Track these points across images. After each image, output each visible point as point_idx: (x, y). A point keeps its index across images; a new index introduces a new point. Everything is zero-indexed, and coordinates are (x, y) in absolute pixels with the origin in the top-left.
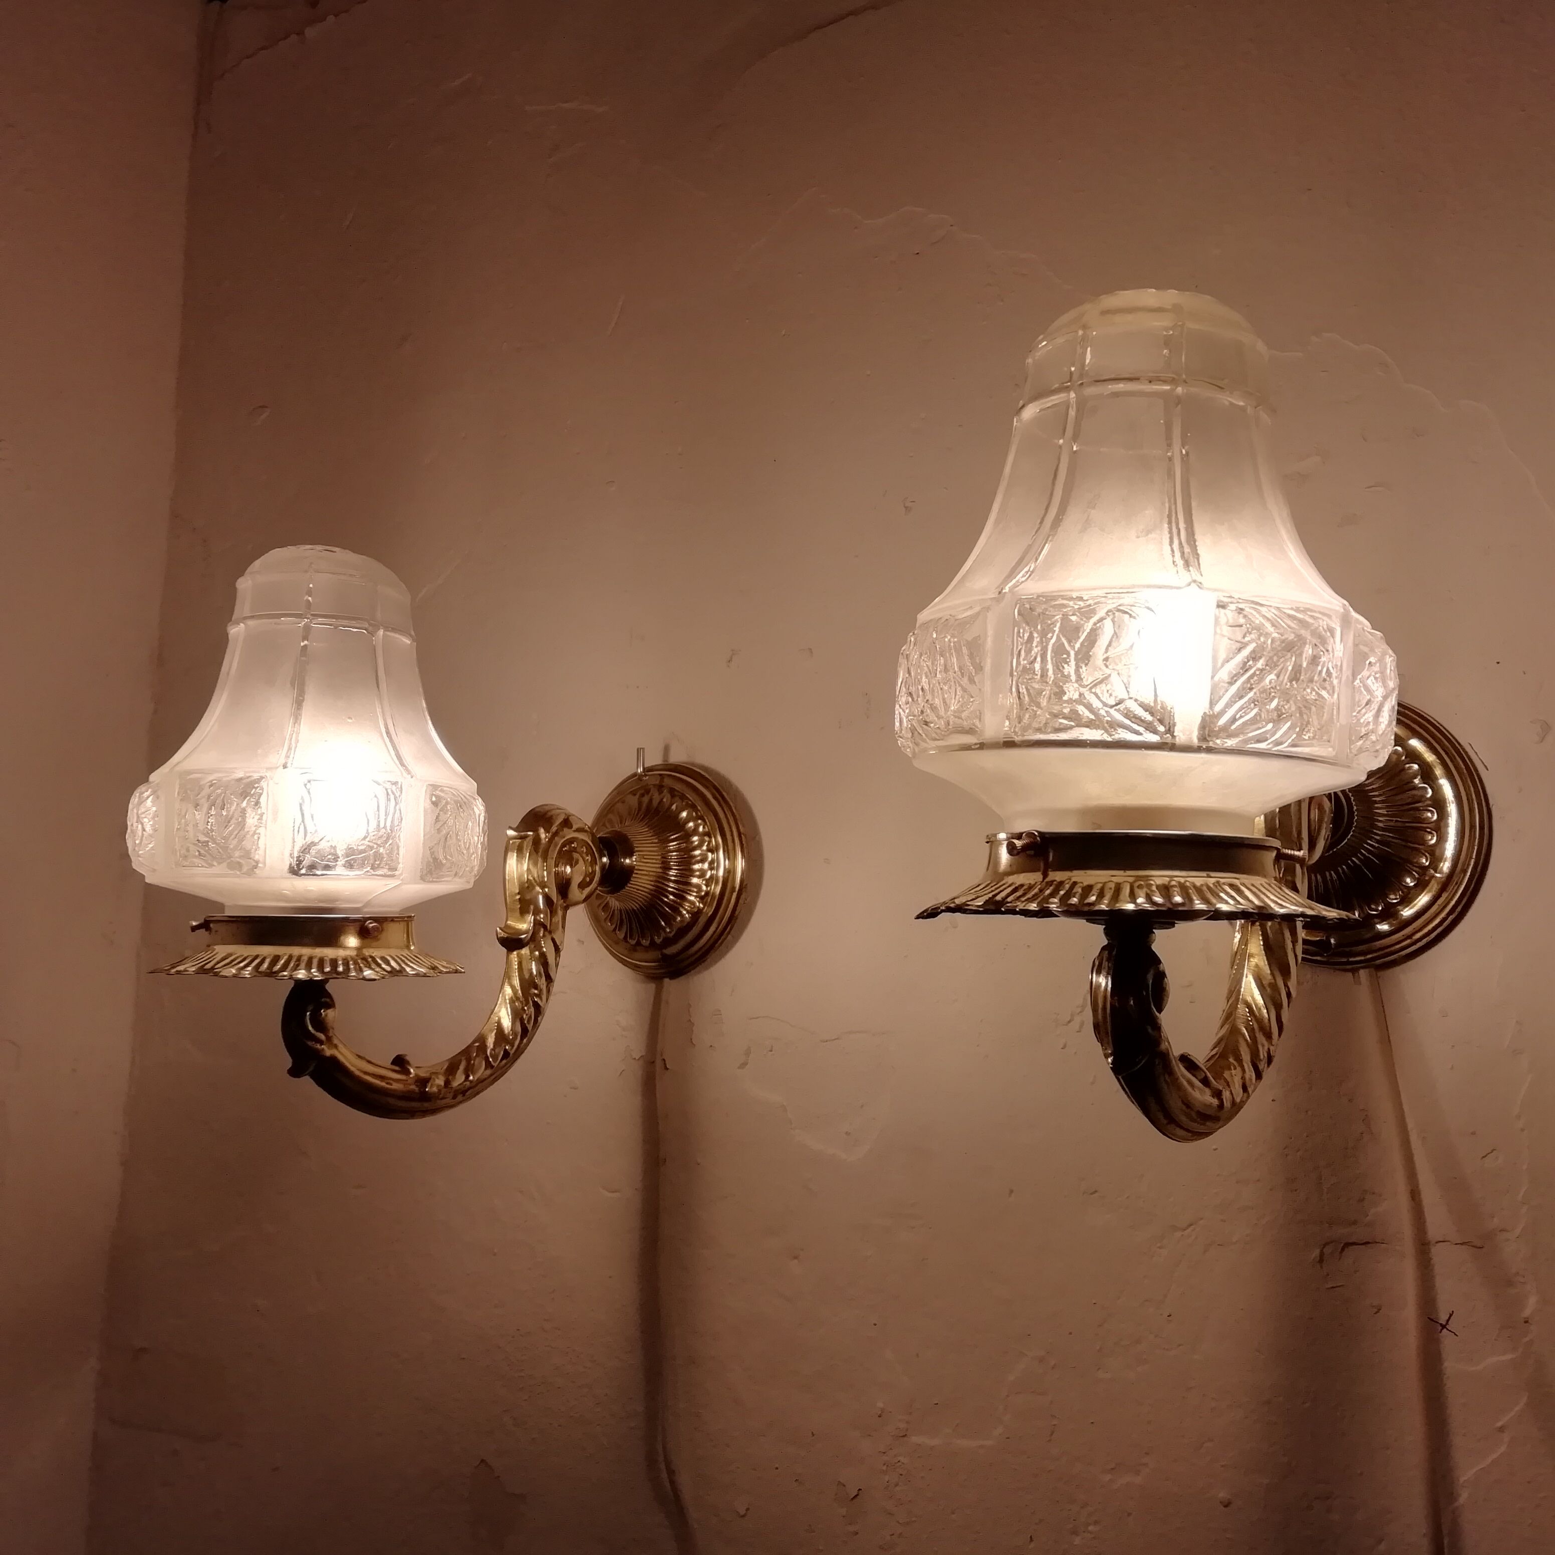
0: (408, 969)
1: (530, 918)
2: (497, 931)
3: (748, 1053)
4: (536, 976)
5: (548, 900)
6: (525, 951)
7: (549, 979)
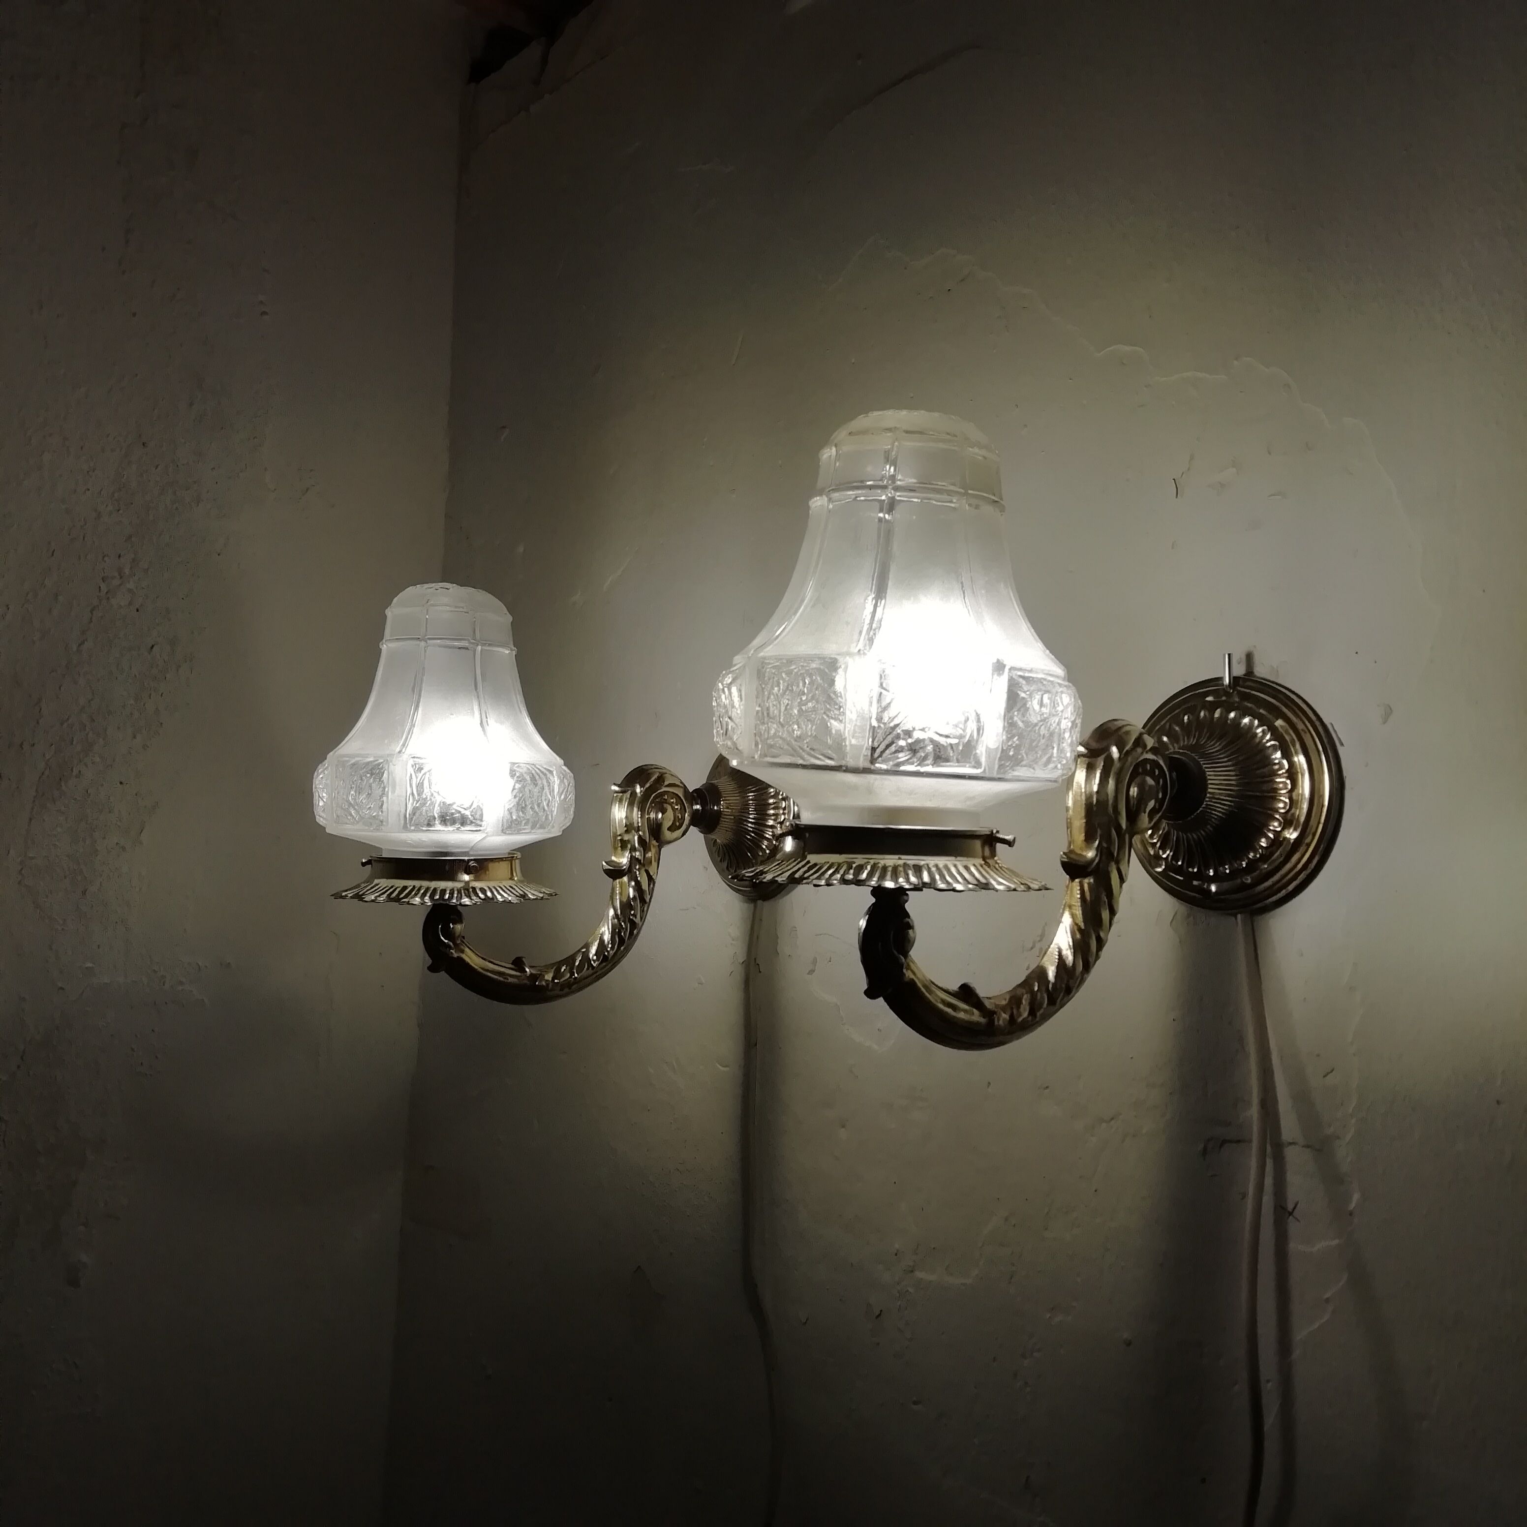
0: (499, 897)
1: (627, 854)
2: (603, 865)
3: (815, 961)
4: (632, 899)
5: (641, 840)
6: (625, 879)
7: (643, 901)
